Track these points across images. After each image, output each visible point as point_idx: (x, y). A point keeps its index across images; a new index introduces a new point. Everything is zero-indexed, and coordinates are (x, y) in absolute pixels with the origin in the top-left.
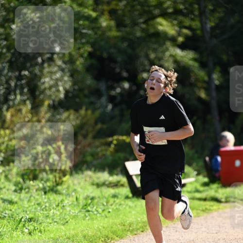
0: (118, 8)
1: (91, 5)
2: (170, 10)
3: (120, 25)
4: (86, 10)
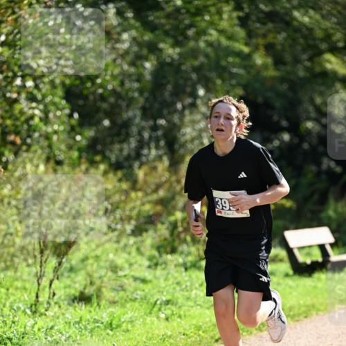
0: (275, 41)
1: (243, 39)
2: (341, 44)
3: (278, 62)
4: (237, 45)
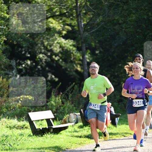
4: (2, 13)
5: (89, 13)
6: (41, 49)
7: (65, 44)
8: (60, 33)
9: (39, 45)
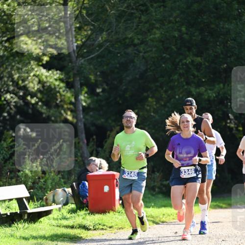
5: (86, 28)
6: (8, 86)
7: (46, 77)
8: (38, 59)
9: (6, 79)
